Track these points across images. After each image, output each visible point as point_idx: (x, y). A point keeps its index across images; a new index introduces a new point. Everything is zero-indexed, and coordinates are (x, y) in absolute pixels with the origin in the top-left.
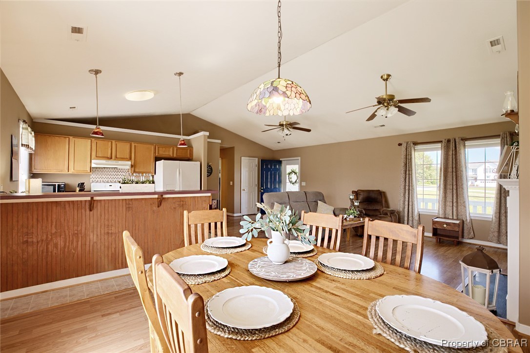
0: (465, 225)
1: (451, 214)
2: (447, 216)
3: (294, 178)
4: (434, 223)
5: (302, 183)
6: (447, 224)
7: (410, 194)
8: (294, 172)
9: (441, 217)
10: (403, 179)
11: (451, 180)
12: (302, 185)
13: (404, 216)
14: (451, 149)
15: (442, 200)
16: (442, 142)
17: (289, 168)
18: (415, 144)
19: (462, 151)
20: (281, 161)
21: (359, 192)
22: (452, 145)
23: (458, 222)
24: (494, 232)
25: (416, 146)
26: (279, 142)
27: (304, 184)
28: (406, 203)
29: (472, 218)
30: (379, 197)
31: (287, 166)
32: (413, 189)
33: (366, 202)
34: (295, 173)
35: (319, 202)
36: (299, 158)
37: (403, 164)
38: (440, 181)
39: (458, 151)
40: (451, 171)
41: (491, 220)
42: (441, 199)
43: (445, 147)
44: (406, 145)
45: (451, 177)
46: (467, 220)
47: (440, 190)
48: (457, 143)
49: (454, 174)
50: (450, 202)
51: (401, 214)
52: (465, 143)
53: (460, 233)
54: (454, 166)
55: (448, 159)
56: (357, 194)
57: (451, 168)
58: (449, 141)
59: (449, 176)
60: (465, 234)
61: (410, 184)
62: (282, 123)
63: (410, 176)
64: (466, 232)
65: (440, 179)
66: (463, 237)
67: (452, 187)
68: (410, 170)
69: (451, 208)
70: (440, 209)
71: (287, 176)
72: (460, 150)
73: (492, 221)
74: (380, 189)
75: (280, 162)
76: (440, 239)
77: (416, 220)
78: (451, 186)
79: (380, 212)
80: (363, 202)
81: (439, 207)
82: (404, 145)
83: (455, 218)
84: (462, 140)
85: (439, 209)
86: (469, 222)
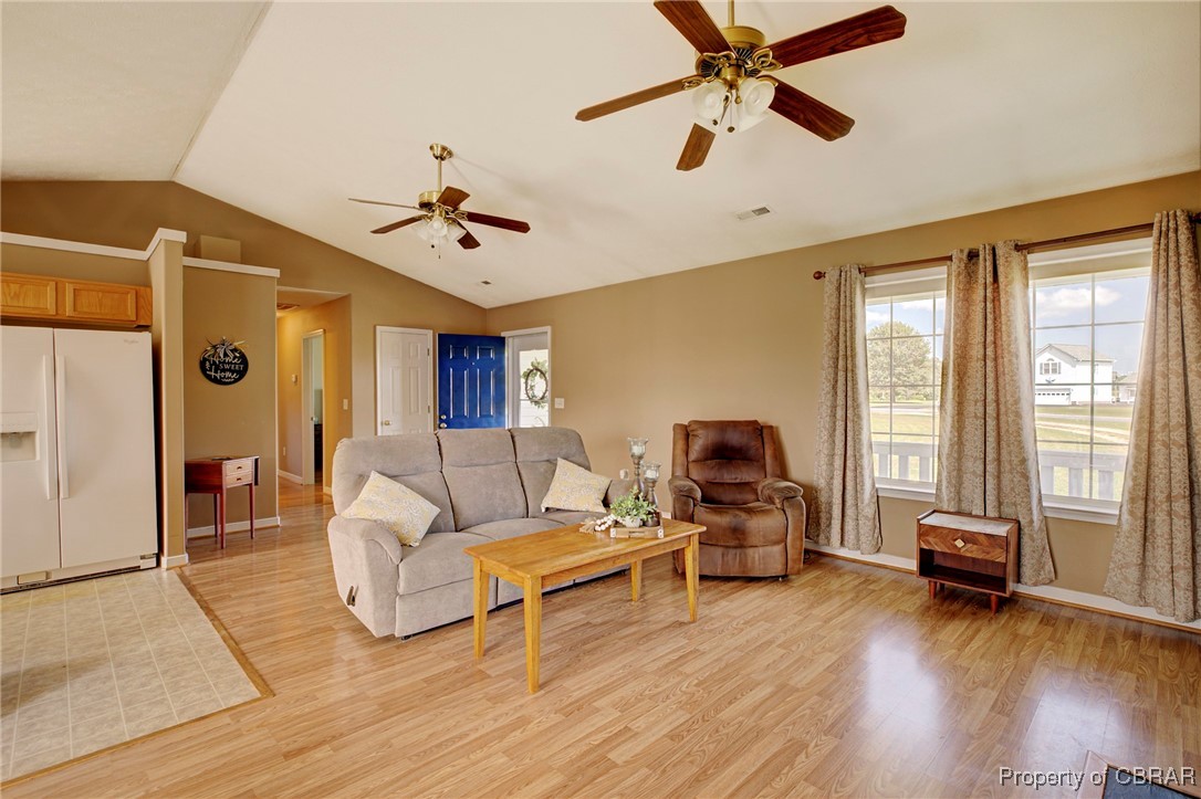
0: (1025, 539)
1: (979, 502)
2: (965, 507)
3: (540, 386)
4: (924, 531)
5: (556, 399)
6: (969, 538)
7: (850, 434)
8: (537, 370)
9: (945, 508)
10: (827, 387)
11: (980, 387)
12: (556, 407)
13: (830, 504)
14: (981, 281)
15: (949, 455)
16: (950, 258)
17: (527, 359)
18: (867, 271)
19: (1017, 287)
20: (504, 338)
21: (694, 427)
22: (983, 268)
23: (1001, 530)
24: (1127, 566)
25: (868, 279)
26: (486, 283)
27: (560, 403)
28: (838, 462)
29: (1048, 514)
30: (755, 444)
31: (522, 353)
32: (858, 416)
33: (711, 459)
34: (542, 372)
35: (561, 462)
36: (548, 329)
37: (827, 338)
38: (943, 391)
39: (1002, 286)
40: (980, 356)
41: (1115, 523)
42: (946, 450)
43: (959, 274)
44: (837, 277)
45: (980, 375)
46: (1032, 521)
47: (942, 419)
48: (1001, 261)
49: (990, 364)
50: (976, 459)
51: (823, 498)
52: (1026, 263)
53: (1010, 568)
54: (990, 338)
55: (968, 316)
56: (686, 433)
57: (981, 346)
58: (973, 256)
59: (971, 372)
60: (1027, 571)
61: (849, 403)
62: (426, 199)
63: (849, 375)
64: (1027, 561)
65: (944, 384)
66: (1018, 581)
67: (981, 409)
68: (850, 355)
69: (980, 480)
70: (944, 483)
71: (523, 380)
72: (1010, 283)
73: (1119, 525)
74: (762, 419)
75: (500, 342)
76: (942, 585)
77: (866, 517)
78: (980, 404)
79: (755, 491)
80: (706, 459)
81: (939, 474)
82: (831, 276)
83: (991, 513)
84: (1018, 248)
85: (940, 481)
86: (1040, 528)
